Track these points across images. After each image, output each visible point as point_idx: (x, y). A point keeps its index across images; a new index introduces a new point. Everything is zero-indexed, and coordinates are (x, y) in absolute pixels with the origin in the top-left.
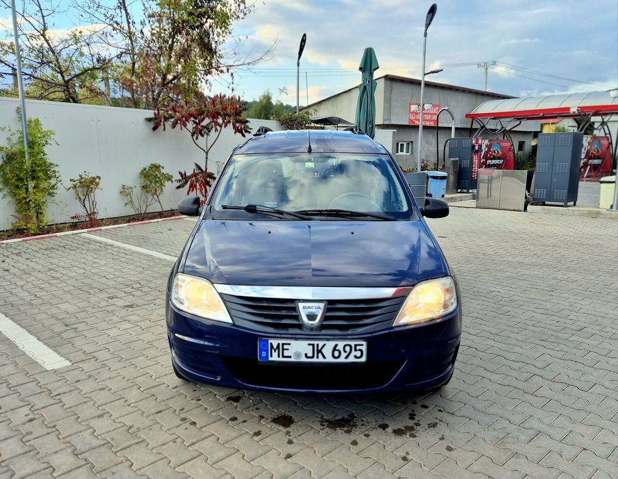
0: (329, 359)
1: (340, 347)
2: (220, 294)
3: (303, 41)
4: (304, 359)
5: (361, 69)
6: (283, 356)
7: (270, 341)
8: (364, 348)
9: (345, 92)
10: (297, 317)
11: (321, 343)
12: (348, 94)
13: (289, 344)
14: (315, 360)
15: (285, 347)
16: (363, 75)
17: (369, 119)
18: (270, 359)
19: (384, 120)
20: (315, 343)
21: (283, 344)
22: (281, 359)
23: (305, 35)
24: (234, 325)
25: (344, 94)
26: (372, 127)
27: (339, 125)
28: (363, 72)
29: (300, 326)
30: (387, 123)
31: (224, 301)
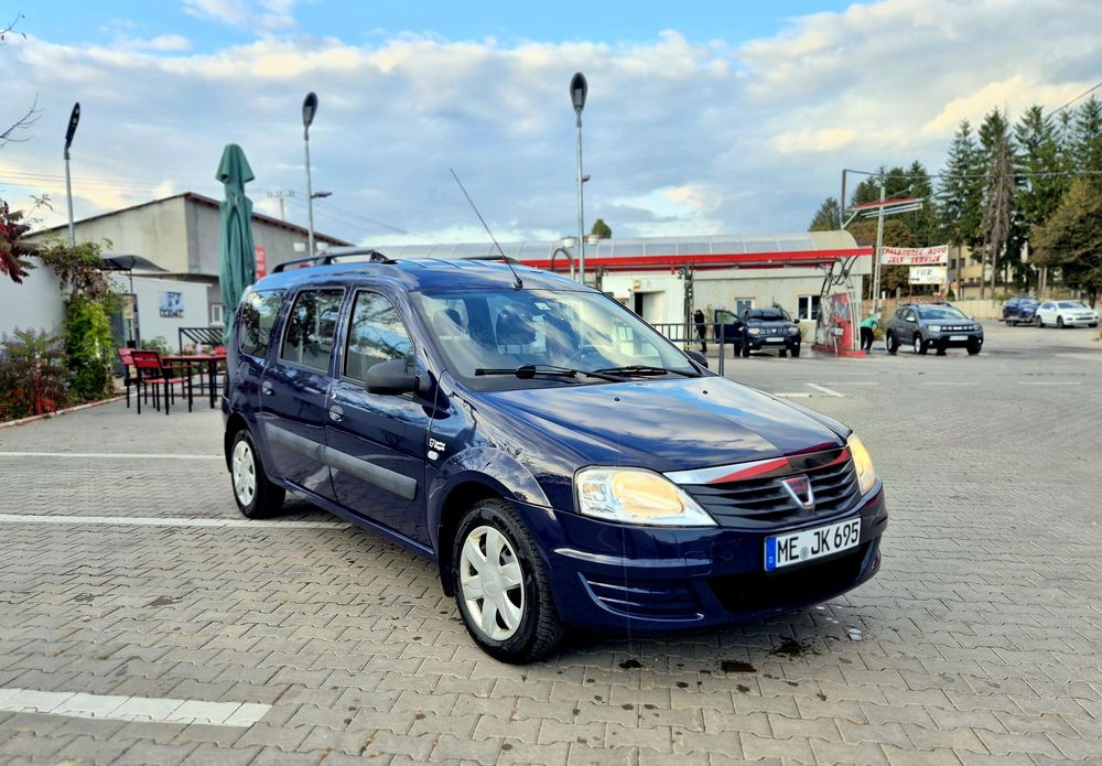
0: (834, 550)
1: (841, 532)
2: (680, 486)
3: (75, 116)
4: (811, 556)
5: (223, 178)
6: (792, 558)
7: (778, 539)
8: (858, 527)
9: (109, 215)
10: (786, 500)
11: (825, 529)
12: (114, 219)
13: (796, 538)
14: (820, 554)
15: (794, 543)
16: (226, 189)
17: (247, 261)
18: (778, 565)
19: (191, 267)
20: (819, 530)
21: (792, 540)
22: (790, 562)
23: (77, 106)
24: (720, 527)
25: (107, 219)
26: (253, 274)
27: (134, 271)
28: (227, 183)
29: (795, 511)
30: (195, 271)
31: (691, 495)
